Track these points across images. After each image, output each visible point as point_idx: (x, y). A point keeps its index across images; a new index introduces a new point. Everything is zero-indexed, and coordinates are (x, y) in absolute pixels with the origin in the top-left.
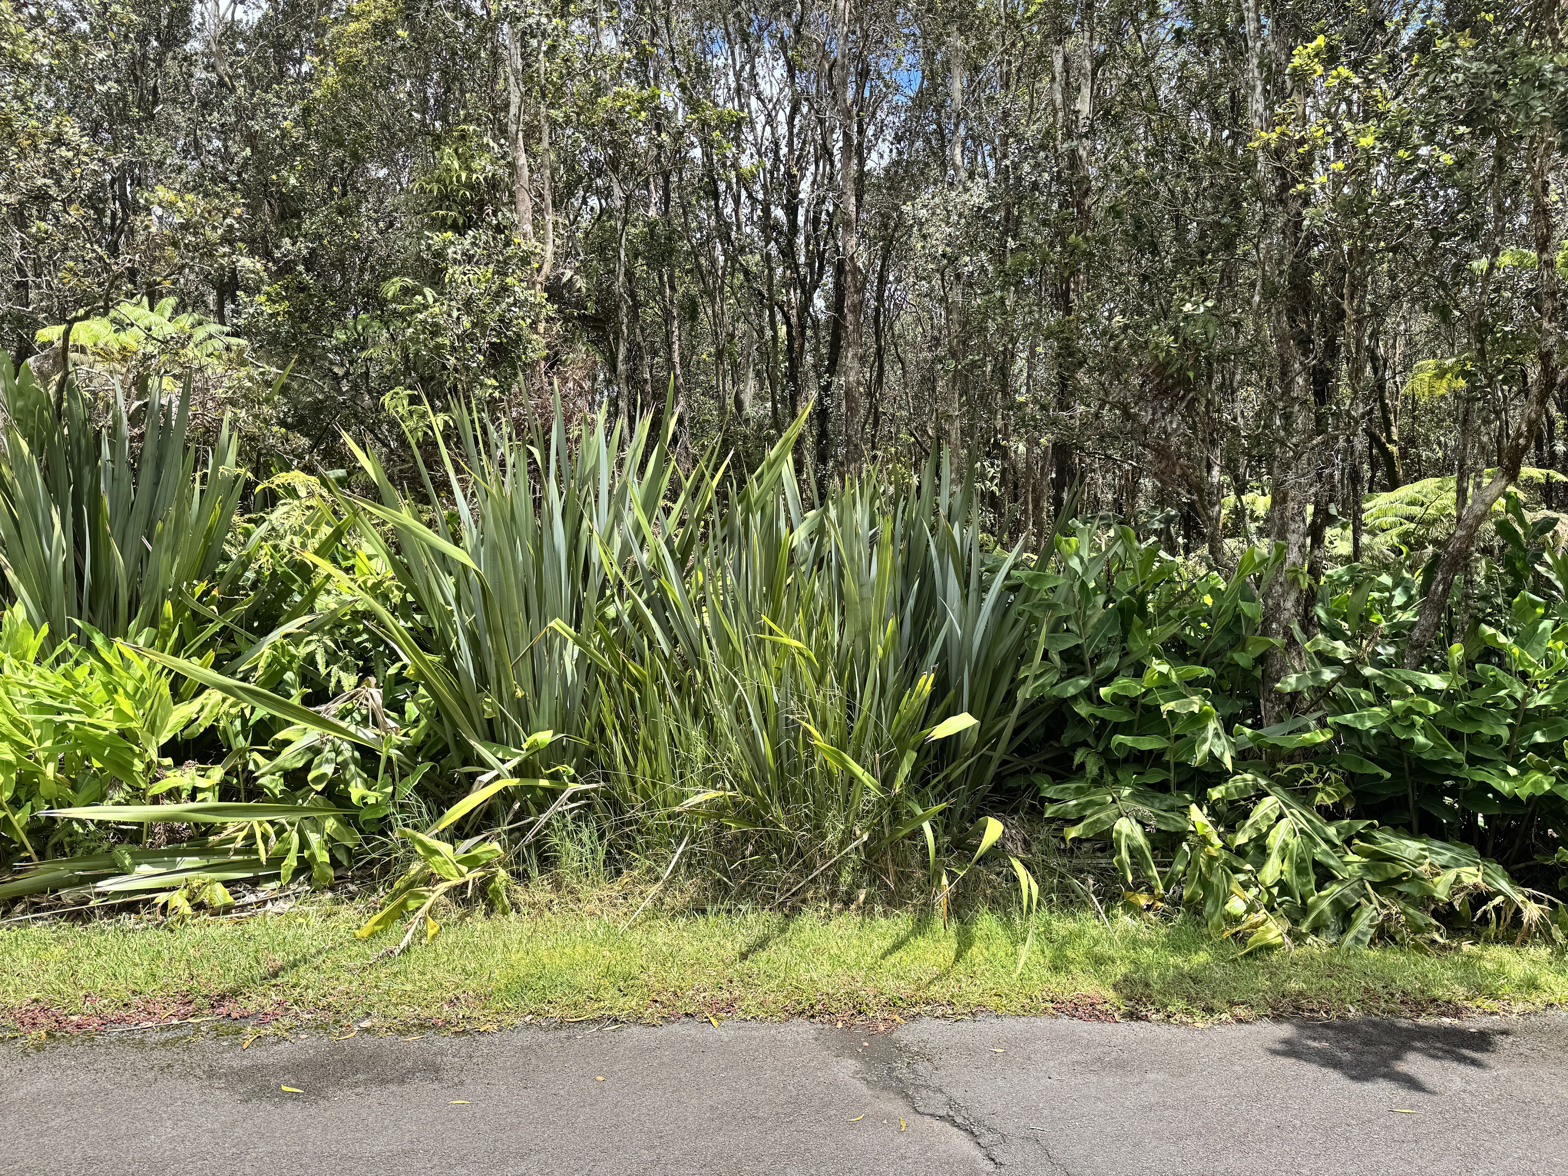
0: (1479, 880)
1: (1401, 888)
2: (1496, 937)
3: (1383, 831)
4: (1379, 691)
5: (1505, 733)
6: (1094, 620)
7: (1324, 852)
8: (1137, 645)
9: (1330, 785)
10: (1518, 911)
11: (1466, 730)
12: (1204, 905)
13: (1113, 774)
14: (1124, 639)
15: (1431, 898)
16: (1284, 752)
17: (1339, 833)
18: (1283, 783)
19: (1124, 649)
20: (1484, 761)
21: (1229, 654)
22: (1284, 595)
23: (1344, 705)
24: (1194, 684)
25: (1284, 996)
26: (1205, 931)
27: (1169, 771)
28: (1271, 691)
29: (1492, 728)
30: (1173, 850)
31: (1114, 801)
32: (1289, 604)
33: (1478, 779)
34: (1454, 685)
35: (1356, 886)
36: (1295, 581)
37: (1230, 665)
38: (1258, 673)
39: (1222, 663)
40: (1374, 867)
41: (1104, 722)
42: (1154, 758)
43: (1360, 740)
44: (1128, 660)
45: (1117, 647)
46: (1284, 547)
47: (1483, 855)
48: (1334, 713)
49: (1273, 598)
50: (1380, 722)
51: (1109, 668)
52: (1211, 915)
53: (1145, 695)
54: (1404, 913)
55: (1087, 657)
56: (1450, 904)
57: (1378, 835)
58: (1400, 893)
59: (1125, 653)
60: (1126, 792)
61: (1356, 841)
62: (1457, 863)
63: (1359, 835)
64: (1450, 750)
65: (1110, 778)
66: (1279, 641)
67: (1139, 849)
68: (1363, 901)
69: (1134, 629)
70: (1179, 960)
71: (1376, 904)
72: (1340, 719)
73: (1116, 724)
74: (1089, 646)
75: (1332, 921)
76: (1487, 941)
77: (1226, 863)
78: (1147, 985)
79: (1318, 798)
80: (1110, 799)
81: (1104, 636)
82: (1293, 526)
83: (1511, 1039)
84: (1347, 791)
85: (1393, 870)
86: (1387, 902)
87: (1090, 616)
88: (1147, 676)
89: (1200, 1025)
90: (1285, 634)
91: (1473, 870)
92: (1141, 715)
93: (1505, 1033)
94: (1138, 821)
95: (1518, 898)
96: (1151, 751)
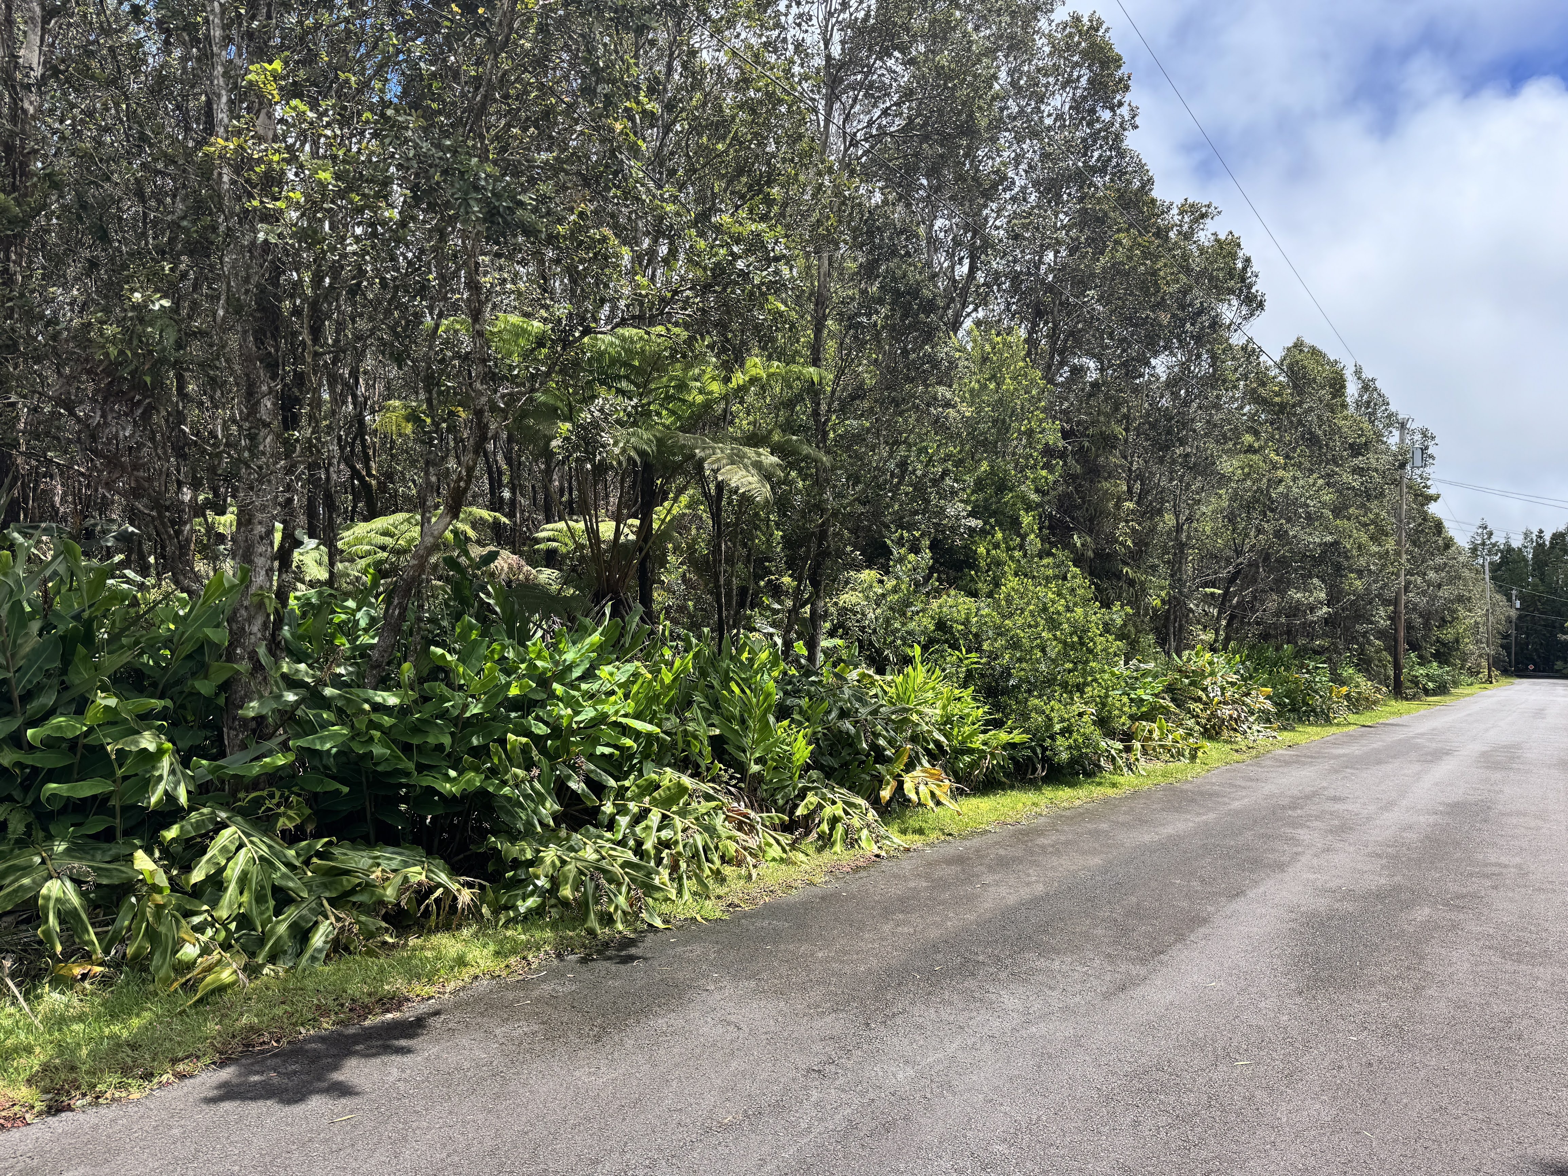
0: (423, 877)
1: (354, 899)
2: (437, 927)
3: (341, 847)
4: (340, 711)
5: (447, 741)
6: (27, 649)
7: (284, 876)
8: (80, 676)
9: (291, 808)
10: (455, 898)
11: (415, 741)
12: (151, 960)
13: (46, 830)
14: (64, 671)
15: (381, 903)
16: (246, 781)
17: (298, 855)
18: (243, 812)
19: (63, 682)
20: (429, 768)
21: (190, 683)
22: (250, 620)
23: (308, 728)
24: (145, 718)
25: (234, 1037)
26: (151, 988)
27: (114, 817)
28: (234, 718)
29: (437, 738)
30: (117, 906)
31: (43, 862)
32: (255, 629)
33: (424, 784)
34: (406, 701)
35: (313, 905)
36: (261, 605)
37: (191, 694)
38: (221, 701)
39: (182, 692)
40: (331, 883)
41: (35, 770)
42: (99, 804)
43: (321, 759)
44: (67, 696)
45: (55, 681)
46: (249, 571)
47: (430, 853)
48: (298, 736)
49: (237, 622)
50: (340, 740)
51: (45, 705)
52: (158, 969)
53: (86, 734)
54: (358, 922)
55: (16, 694)
56: (398, 904)
57: (336, 851)
58: (354, 903)
59: (64, 687)
60: (60, 847)
61: (315, 860)
62: (406, 864)
63: (319, 855)
64: (401, 760)
65: (41, 834)
66: (244, 666)
67: (74, 912)
68: (320, 918)
69: (76, 659)
70: (116, 1028)
71: (333, 919)
72: (302, 743)
73: (51, 771)
74: (19, 681)
75: (289, 945)
76: (430, 932)
77: (178, 908)
78: (73, 1069)
79: (280, 824)
80: (37, 860)
81: (40, 668)
82: (261, 549)
83: (443, 1017)
84: (308, 811)
85: (347, 882)
86: (342, 915)
87: (21, 645)
88: (91, 712)
89: (135, 1095)
90: (250, 658)
91: (418, 869)
92: (83, 756)
93: (437, 1013)
94: (72, 880)
95: (454, 887)
96: (94, 797)
